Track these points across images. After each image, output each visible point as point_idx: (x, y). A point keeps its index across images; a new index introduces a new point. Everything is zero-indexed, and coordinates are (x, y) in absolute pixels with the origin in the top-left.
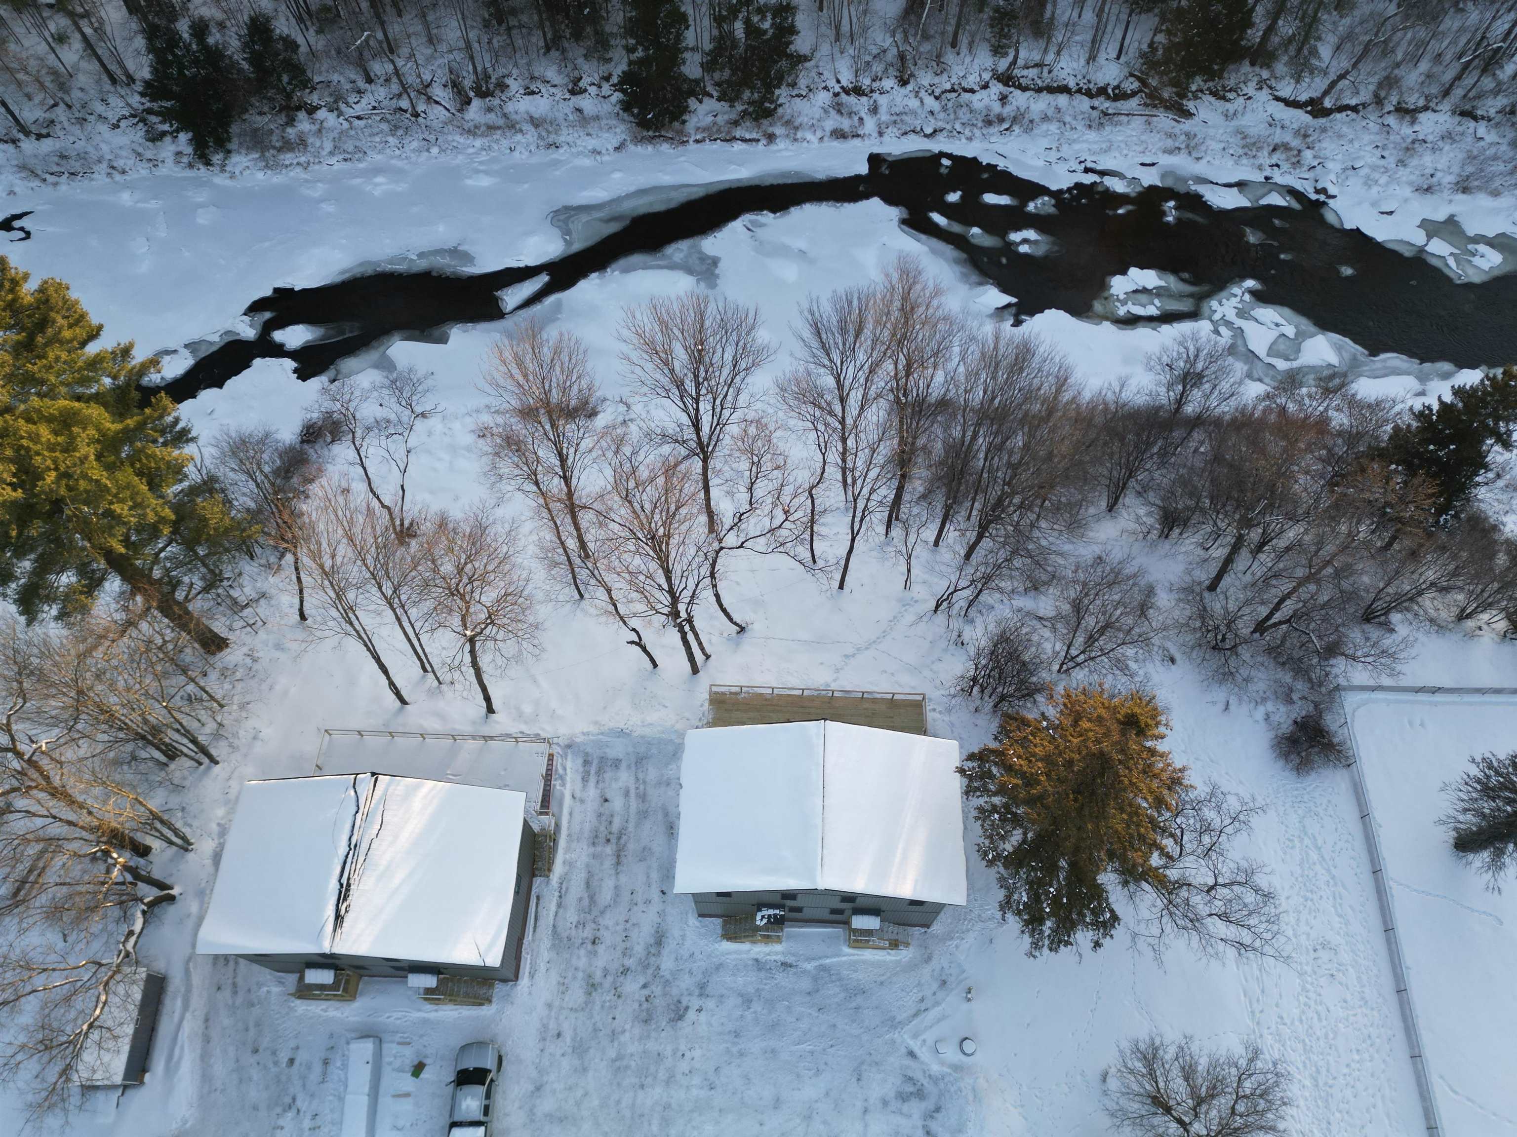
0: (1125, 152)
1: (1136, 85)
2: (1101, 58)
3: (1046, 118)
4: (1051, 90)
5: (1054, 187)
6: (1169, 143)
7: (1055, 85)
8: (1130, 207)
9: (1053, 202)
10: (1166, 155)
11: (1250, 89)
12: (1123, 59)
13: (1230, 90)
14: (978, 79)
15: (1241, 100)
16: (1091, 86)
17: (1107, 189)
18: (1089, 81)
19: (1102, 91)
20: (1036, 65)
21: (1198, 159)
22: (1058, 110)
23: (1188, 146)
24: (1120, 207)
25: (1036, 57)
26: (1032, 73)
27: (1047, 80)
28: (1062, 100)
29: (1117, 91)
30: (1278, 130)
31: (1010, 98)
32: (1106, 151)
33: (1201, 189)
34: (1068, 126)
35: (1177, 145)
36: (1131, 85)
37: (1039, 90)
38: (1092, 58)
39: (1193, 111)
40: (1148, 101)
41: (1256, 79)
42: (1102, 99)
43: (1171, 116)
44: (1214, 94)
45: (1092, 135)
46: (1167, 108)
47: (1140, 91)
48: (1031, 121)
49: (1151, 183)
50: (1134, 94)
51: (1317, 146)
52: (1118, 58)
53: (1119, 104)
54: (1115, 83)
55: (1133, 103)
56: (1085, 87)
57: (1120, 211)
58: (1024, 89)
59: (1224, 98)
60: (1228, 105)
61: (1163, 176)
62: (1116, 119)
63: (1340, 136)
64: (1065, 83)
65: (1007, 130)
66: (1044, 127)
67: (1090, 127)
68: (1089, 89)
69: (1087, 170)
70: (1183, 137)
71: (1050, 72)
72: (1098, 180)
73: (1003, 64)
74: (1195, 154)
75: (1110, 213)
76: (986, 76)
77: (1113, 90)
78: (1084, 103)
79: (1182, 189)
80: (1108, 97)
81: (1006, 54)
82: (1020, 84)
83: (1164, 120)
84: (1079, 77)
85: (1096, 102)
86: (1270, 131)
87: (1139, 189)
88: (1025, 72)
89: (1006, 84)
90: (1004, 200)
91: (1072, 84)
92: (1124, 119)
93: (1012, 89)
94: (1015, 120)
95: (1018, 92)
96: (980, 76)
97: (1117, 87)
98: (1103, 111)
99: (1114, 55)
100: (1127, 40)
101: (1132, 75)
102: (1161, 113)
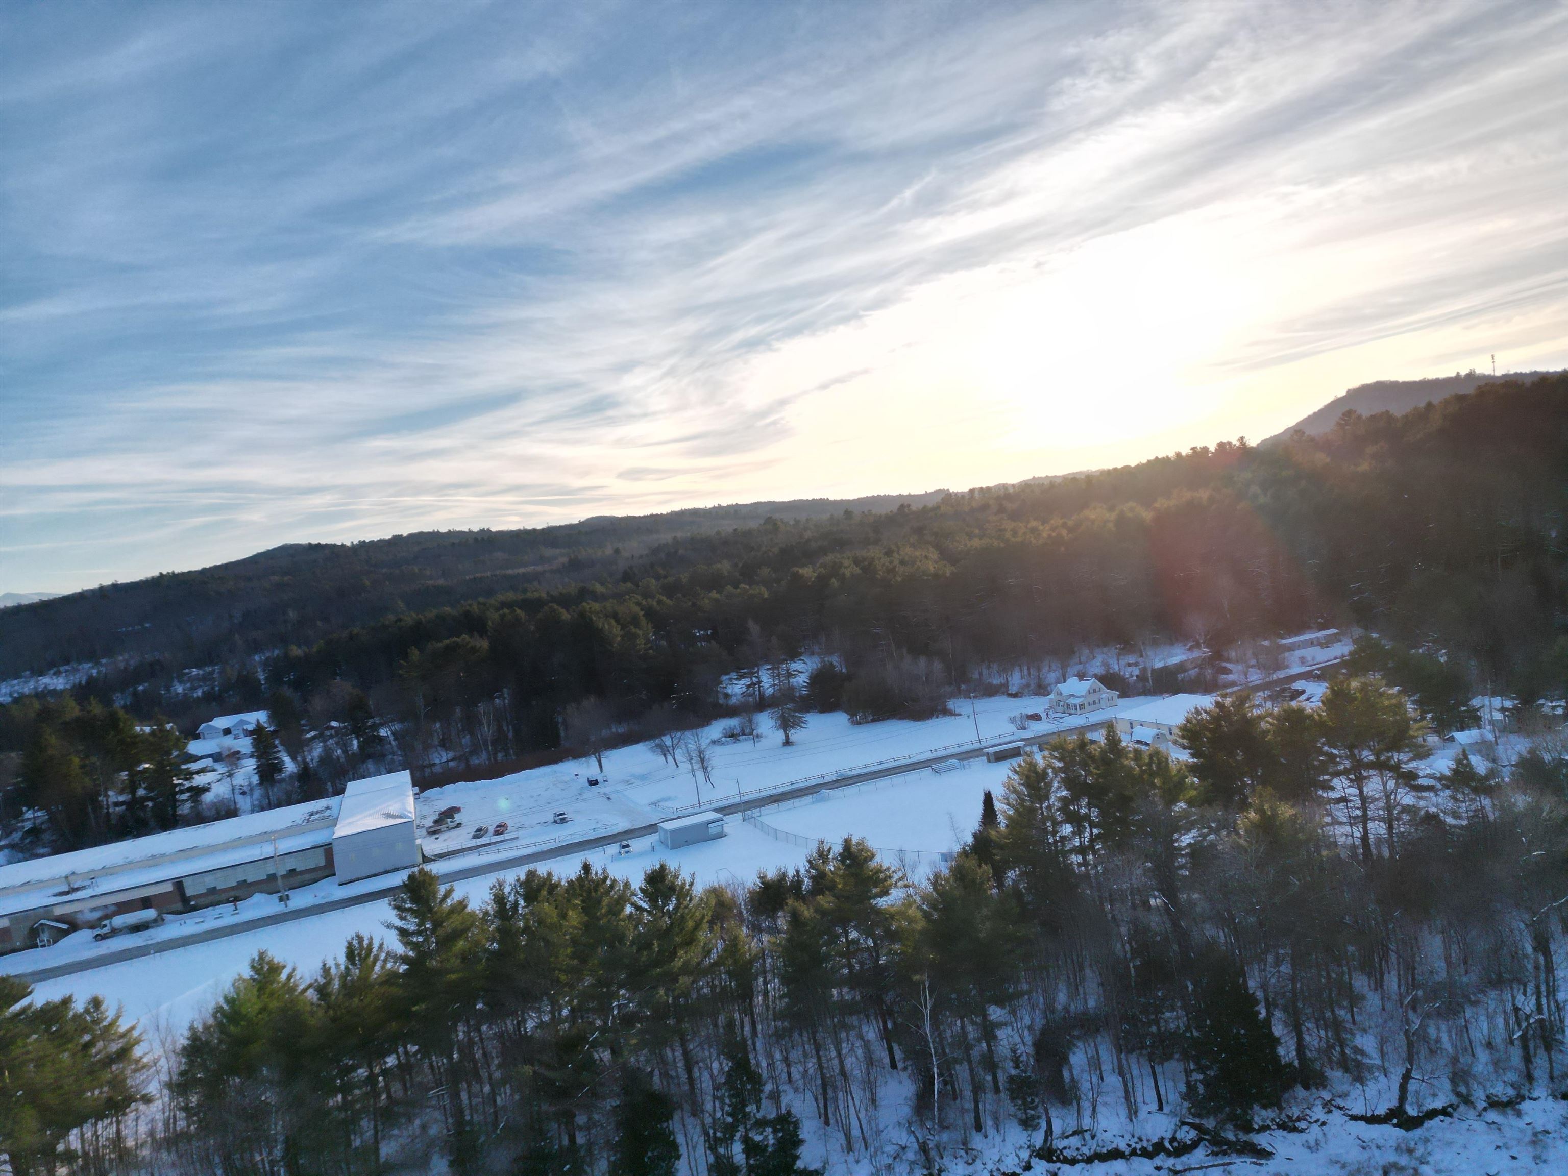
1: (1193, 1134)
2: (1142, 1114)
4: (1101, 1157)
7: (1104, 1151)
11: (1318, 1113)
12: (1166, 1109)
13: (1299, 1119)
14: (1016, 1161)
15: (1315, 1128)
16: (1145, 1144)
18: (1140, 1139)
19: (1159, 1148)
20: (1075, 1133)
25: (1072, 1125)
26: (1074, 1141)
27: (1090, 1146)
28: (1119, 1166)
30: (1377, 1152)
36: (1187, 1135)
37: (1089, 1160)
39: (1269, 1149)
40: (1215, 1149)
41: (1319, 1102)
42: (1162, 1155)
43: (1249, 1160)
44: (1283, 1126)
46: (1240, 1153)
47: (1201, 1140)
50: (1195, 1145)
51: (1430, 1159)
52: (1161, 1108)
53: (1184, 1158)
54: (1168, 1135)
55: (1199, 1155)
56: (1139, 1146)
58: (1073, 1162)
59: (1294, 1129)
60: (1304, 1136)
63: (1449, 1144)
64: (1114, 1146)
68: (1144, 1149)
71: (1093, 1137)
73: (1038, 1139)
76: (1025, 1155)
77: (1171, 1142)
78: (1145, 1165)
80: (1169, 1154)
81: (1036, 1127)
82: (1065, 1157)
83: (1244, 1166)
84: (1128, 1136)
85: (1158, 1161)
86: (1366, 1155)
88: (1065, 1143)
89: (1050, 1161)
91: (1123, 1146)
93: (1058, 1165)
95: (1066, 1167)
96: (1018, 1156)
97: (1173, 1139)
98: (1170, 1170)
99: (1154, 1106)
100: (1162, 1092)
101: (1184, 1124)
102: (1234, 1158)
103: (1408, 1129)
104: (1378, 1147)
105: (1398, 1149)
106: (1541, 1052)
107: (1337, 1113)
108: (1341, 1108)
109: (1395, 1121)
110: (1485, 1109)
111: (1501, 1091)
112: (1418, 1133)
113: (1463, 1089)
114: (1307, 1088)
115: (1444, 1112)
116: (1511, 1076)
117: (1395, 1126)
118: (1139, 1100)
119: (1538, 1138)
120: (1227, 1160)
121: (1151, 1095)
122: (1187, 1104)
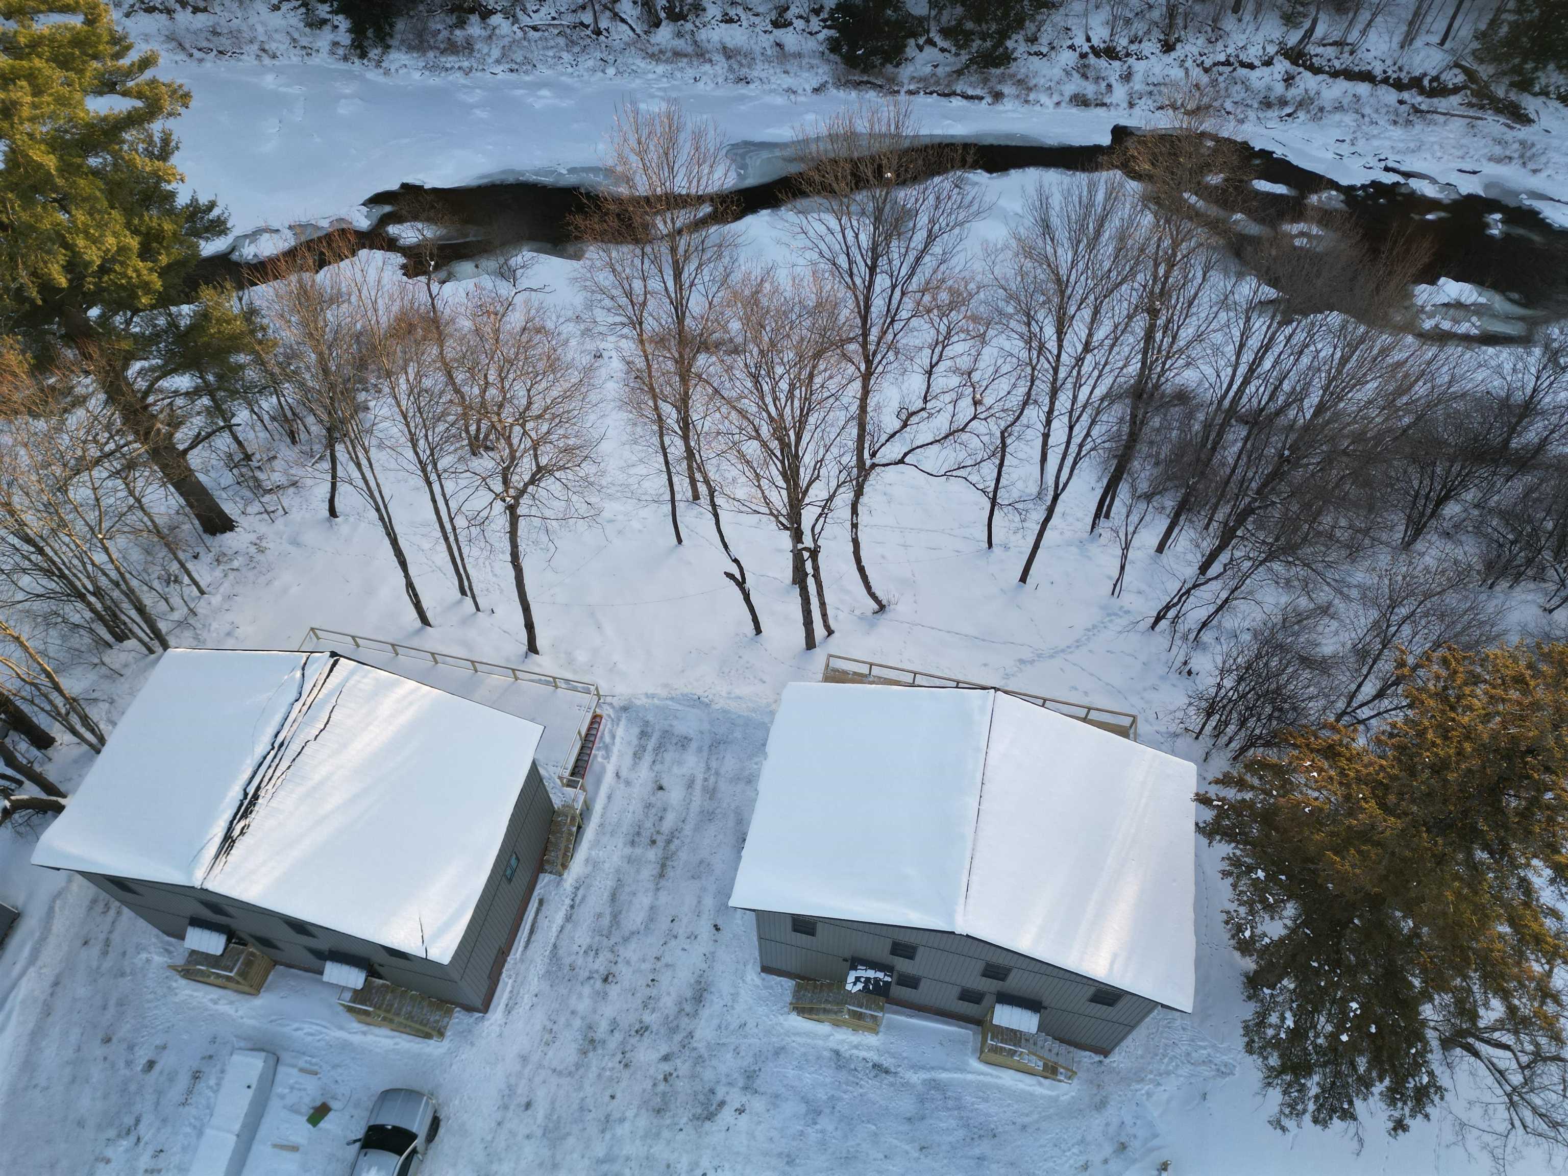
0: (1439, 154)
1: (1461, 78)
2: (1418, 43)
3: (1339, 108)
4: (1349, 75)
5: (1344, 182)
6: (1498, 150)
7: (1357, 69)
8: (1442, 214)
9: (1342, 197)
10: (1492, 164)
12: (1447, 45)
14: (1261, 52)
16: (1403, 75)
17: (1413, 193)
18: (1401, 69)
19: (1416, 83)
20: (1335, 44)
21: (1535, 171)
22: (1357, 98)
23: (1522, 156)
24: (1429, 212)
25: (1336, 36)
26: (1330, 52)
27: (1344, 61)
28: (1363, 89)
29: (1435, 84)
31: (1297, 78)
32: (1413, 151)
33: (1537, 205)
34: (1367, 119)
35: (1508, 153)
36: (1454, 78)
37: (1335, 74)
38: (1407, 41)
39: (1533, 116)
40: (1474, 100)
42: (1414, 91)
43: (1502, 120)
45: (1397, 133)
46: (1498, 111)
47: (1464, 87)
48: (1321, 109)
49: (1471, 191)
50: (1456, 90)
52: (1442, 43)
53: (1435, 100)
54: (1434, 73)
55: (1455, 100)
56: (1395, 76)
57: (1429, 217)
58: (1316, 71)
61: (1487, 187)
62: (1429, 116)
64: (1369, 68)
65: (1289, 115)
66: (1337, 117)
67: (1395, 123)
68: (1399, 79)
69: (1387, 169)
70: (1516, 146)
71: (1352, 53)
72: (1402, 180)
73: (1293, 38)
74: (1531, 166)
75: (1417, 217)
76: (1272, 50)
77: (1431, 81)
78: (1390, 96)
79: (1512, 203)
80: (1422, 91)
81: (1297, 26)
82: (1312, 64)
83: (1493, 124)
84: (1389, 62)
85: (1406, 95)
87: (1454, 196)
88: (1320, 50)
89: (1295, 63)
90: (1280, 189)
91: (1378, 71)
92: (1441, 119)
93: (1301, 69)
94: (1300, 105)
95: (1307, 74)
96: (1264, 48)
97: (1436, 79)
98: (1413, 106)
99: (1436, 39)
100: (1456, 25)
101: (1457, 65)
102: (1490, 116)
118: (1424, 27)
120: (1480, 114)
121: (1441, 26)
122: (1476, 45)
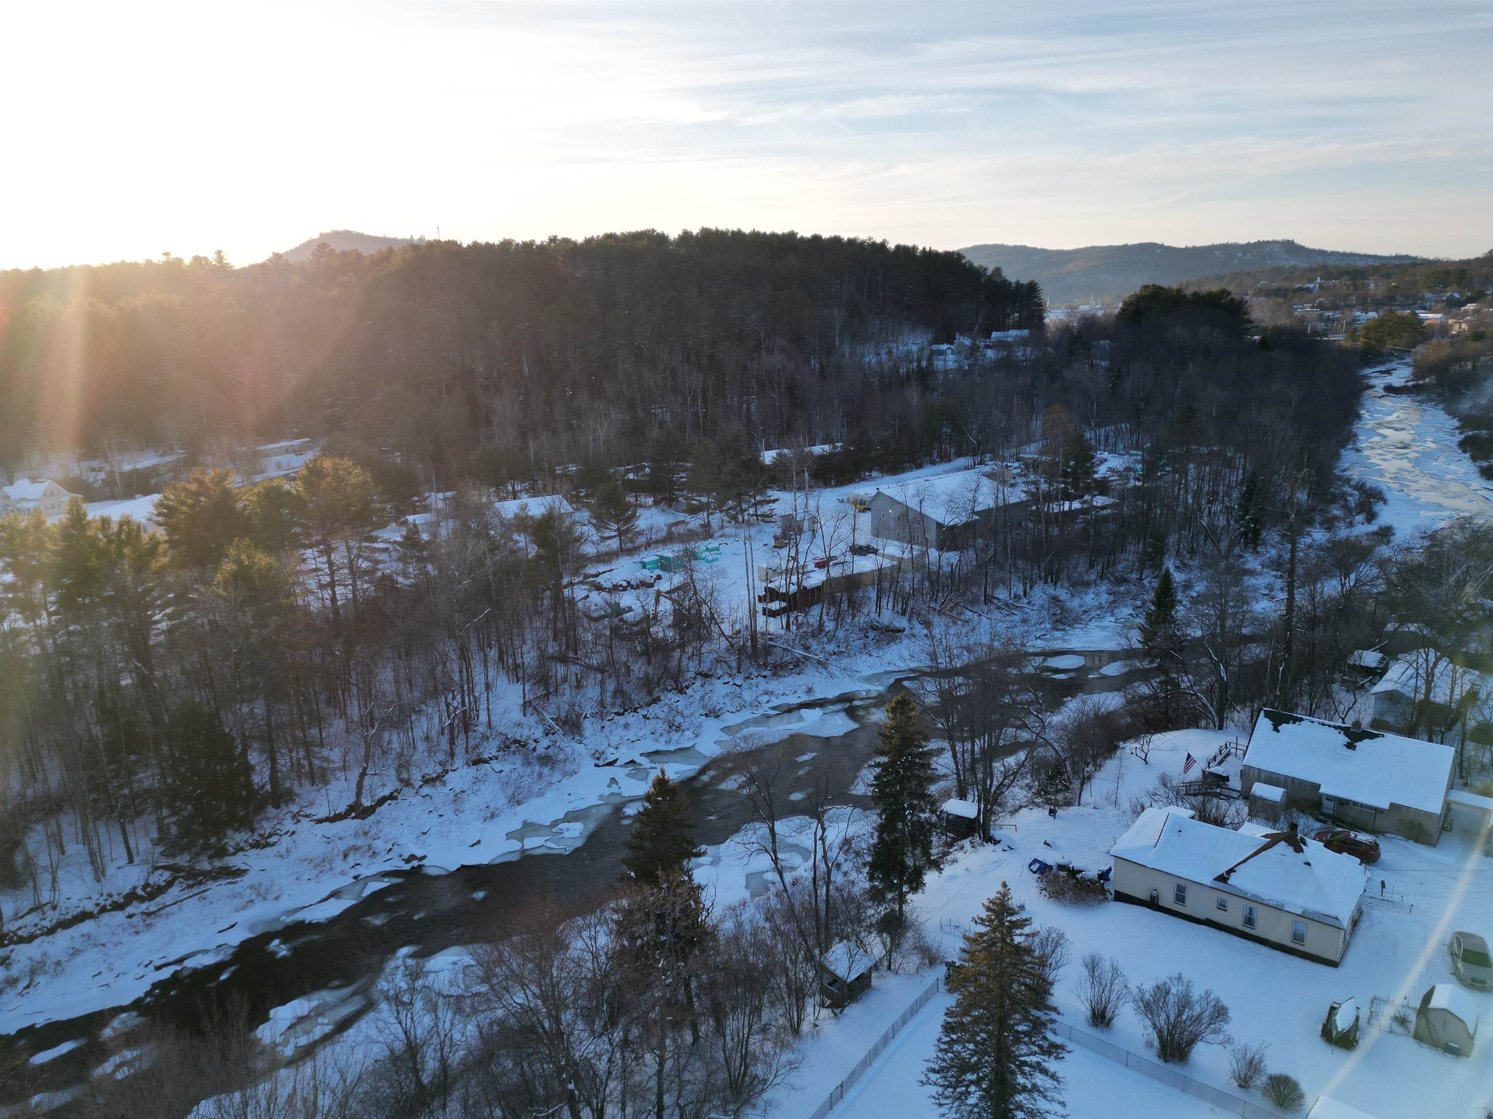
0: (194, 932)
1: (167, 875)
2: (110, 870)
3: (75, 953)
4: (64, 925)
5: (127, 1001)
6: (238, 902)
7: (69, 917)
10: (242, 913)
11: (288, 825)
12: (137, 860)
13: (270, 835)
15: (286, 839)
16: (115, 898)
18: (110, 895)
19: (131, 897)
20: (31, 911)
21: (277, 898)
22: (87, 936)
23: (259, 895)
25: (27, 903)
26: (32, 919)
27: (52, 917)
28: (87, 926)
29: (149, 889)
31: (13, 955)
32: (170, 943)
33: (298, 917)
34: (109, 945)
35: (247, 899)
36: (160, 878)
37: (51, 931)
38: (99, 874)
39: (244, 867)
40: (190, 882)
41: (289, 816)
42: (135, 903)
43: (224, 882)
44: (256, 845)
45: (145, 938)
46: (215, 878)
47: (175, 878)
48: (58, 963)
49: (241, 939)
50: (170, 884)
51: (381, 834)
52: (131, 860)
53: (159, 899)
54: (142, 883)
55: (174, 892)
56: (109, 902)
58: (29, 939)
59: (268, 845)
60: (276, 848)
61: (251, 928)
62: (162, 912)
63: (395, 820)
64: (80, 910)
65: (28, 987)
66: (79, 960)
67: (137, 933)
68: (115, 902)
69: (158, 968)
70: (249, 891)
71: (54, 909)
74: (270, 897)
77: (144, 890)
78: (119, 917)
79: (279, 927)
80: (142, 899)
82: (20, 937)
83: (218, 889)
84: (95, 896)
85: (130, 910)
87: (231, 951)
88: (20, 923)
91: (90, 907)
92: (175, 907)
93: (11, 947)
94: (33, 973)
95: (22, 947)
97: (146, 885)
98: (143, 913)
99: (125, 860)
100: (132, 844)
101: (156, 868)
102: (210, 884)
103: (363, 819)
104: (341, 839)
105: (356, 835)
106: (462, 736)
107: (304, 821)
108: (308, 816)
109: (353, 814)
110: (421, 787)
111: (432, 769)
112: (372, 818)
113: (405, 776)
114: (277, 806)
115: (391, 797)
116: (441, 757)
117: (353, 818)
118: (107, 860)
119: (458, 797)
120: (202, 888)
121: (120, 851)
122: (160, 849)
